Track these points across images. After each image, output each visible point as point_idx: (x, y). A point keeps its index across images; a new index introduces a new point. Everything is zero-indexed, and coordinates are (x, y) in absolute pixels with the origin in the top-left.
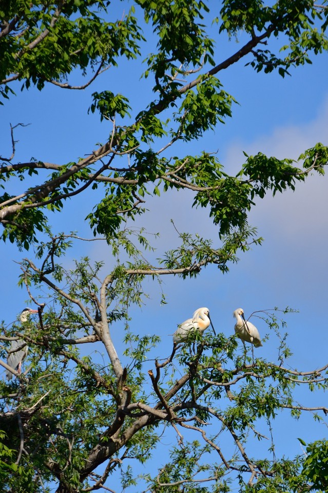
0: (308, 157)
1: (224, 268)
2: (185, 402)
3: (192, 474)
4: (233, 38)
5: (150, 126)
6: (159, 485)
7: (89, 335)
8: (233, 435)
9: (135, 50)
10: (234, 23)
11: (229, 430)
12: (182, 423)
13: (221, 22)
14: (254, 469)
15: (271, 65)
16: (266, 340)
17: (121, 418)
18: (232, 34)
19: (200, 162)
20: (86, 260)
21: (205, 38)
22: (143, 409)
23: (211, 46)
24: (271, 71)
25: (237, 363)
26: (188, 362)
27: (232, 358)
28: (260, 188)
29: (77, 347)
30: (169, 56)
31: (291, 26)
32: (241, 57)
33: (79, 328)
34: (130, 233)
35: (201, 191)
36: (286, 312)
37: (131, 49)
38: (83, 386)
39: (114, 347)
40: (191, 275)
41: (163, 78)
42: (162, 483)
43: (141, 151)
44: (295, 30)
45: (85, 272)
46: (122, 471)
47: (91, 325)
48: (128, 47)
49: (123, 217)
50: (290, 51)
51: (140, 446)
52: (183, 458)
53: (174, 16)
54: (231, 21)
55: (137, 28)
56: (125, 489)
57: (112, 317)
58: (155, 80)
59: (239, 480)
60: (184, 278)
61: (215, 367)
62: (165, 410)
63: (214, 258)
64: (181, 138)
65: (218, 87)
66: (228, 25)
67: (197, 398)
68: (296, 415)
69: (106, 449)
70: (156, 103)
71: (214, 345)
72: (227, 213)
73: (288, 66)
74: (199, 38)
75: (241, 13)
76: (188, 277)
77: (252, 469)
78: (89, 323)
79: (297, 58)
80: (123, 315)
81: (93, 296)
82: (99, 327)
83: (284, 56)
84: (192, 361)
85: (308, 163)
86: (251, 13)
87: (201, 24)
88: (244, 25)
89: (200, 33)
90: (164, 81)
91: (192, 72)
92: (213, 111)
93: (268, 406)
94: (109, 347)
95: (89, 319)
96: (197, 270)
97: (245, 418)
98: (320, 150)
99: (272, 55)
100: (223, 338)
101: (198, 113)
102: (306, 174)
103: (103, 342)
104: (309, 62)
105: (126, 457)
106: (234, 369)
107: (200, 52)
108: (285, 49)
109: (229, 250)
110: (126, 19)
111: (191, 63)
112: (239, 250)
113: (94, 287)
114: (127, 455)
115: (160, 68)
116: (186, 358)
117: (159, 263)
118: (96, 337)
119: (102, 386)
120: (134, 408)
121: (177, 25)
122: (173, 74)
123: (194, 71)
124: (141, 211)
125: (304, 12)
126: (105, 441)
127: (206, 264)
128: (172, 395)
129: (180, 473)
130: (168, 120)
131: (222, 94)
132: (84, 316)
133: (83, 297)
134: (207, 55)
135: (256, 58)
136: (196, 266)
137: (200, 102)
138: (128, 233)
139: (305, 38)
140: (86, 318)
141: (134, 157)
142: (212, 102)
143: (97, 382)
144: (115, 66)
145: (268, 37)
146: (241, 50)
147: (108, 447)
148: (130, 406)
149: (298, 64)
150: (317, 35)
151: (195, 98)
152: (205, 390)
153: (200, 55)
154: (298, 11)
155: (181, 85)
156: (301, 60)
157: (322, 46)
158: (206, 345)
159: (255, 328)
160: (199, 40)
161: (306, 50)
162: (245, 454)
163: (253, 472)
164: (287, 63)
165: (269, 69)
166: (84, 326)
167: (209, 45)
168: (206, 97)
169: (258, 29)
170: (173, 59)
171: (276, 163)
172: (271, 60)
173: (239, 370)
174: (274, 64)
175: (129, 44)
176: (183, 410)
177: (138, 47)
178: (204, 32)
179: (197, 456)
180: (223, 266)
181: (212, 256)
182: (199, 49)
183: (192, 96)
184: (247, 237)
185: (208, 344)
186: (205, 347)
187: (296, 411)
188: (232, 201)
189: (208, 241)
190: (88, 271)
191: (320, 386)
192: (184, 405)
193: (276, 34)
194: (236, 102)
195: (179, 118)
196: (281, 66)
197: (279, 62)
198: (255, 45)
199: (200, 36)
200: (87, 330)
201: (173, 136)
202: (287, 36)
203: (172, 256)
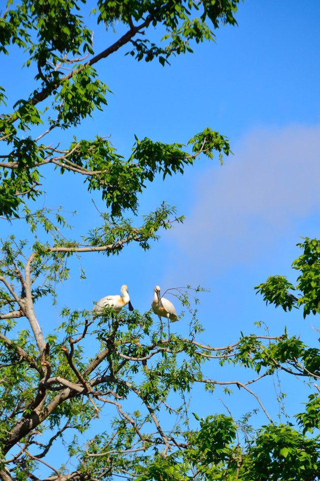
0: (197, 141)
1: (145, 245)
2: (105, 376)
3: (132, 444)
4: (110, 28)
5: (27, 115)
6: (87, 455)
7: (14, 310)
8: (148, 408)
9: (27, 38)
10: (110, 14)
11: (144, 403)
12: (99, 396)
13: (99, 13)
14: (168, 441)
15: (151, 54)
16: (182, 317)
17: (42, 392)
18: (109, 25)
19: (94, 146)
20: (12, 238)
21: (84, 28)
22: (61, 383)
23: (89, 36)
24: (151, 60)
25: (153, 338)
26: (104, 337)
27: (148, 334)
28: (148, 172)
29: (15, 321)
30: (49, 46)
31: (168, 17)
32: (120, 46)
33: (5, 304)
34: (48, 212)
35: (90, 175)
36: (198, 290)
37: (23, 38)
38: (6, 361)
39: (37, 323)
40: (114, 253)
41: (45, 67)
42: (91, 453)
43: (18, 139)
44: (172, 21)
45: (10, 249)
46: (63, 441)
47: (16, 301)
48: (19, 36)
49: (22, 199)
50: (171, 40)
51: (80, 417)
52: (124, 428)
53: (51, 7)
54: (108, 12)
55: (28, 17)
56: (71, 457)
57: (38, 293)
58: (37, 68)
59: (155, 452)
60: (108, 255)
61: (132, 342)
62: (82, 385)
63: (135, 236)
64: (58, 125)
65: (94, 77)
66: (104, 16)
67: (116, 372)
68: (209, 389)
69: (30, 421)
70: (40, 91)
71: (129, 321)
72: (117, 196)
73: (168, 55)
74: (78, 28)
75: (117, 4)
76: (111, 254)
77: (166, 441)
78: (14, 299)
79: (178, 47)
80: (49, 291)
81: (17, 273)
82: (23, 303)
83: (165, 45)
84: (108, 337)
85: (197, 147)
86: (127, 3)
87: (79, 15)
88: (121, 16)
89: (78, 23)
90: (46, 70)
91: (78, 61)
92: (87, 99)
93: (182, 381)
94: (33, 322)
95: (13, 296)
96: (120, 248)
97: (156, 392)
98: (209, 135)
99: (153, 45)
100: (138, 315)
101: (74, 102)
102: (194, 158)
103: (27, 318)
104: (190, 51)
105: (68, 427)
106: (151, 344)
107: (78, 42)
108: (166, 38)
109: (148, 229)
110: (17, 9)
111: (71, 52)
112: (161, 228)
113: (20, 264)
114: (69, 425)
115: (42, 57)
116: (103, 333)
117: (83, 241)
118: (21, 313)
119: (24, 360)
120: (53, 382)
121: (54, 16)
122: (55, 63)
123: (80, 59)
124: (38, 193)
125: (181, 2)
126: (28, 414)
127: (128, 242)
128: (93, 370)
129: (122, 442)
130: (47, 109)
131: (96, 84)
132: (9, 292)
133: (8, 274)
134: (86, 45)
135: (135, 47)
136: (118, 244)
137: (75, 92)
138: (46, 212)
139: (187, 27)
140: (11, 295)
141: (12, 144)
142: (87, 90)
143: (20, 356)
144: (6, 55)
145: (147, 27)
146: (121, 39)
147: (31, 420)
148: (49, 380)
149: (178, 53)
150: (198, 24)
151: (70, 87)
152: (123, 365)
153: (79, 45)
154: (175, 2)
155: (62, 74)
156: (181, 49)
157: (203, 35)
158: (122, 321)
159: (172, 304)
160: (77, 30)
161: (188, 39)
162: (160, 427)
163: (167, 444)
164: (168, 52)
165: (149, 58)
166: (9, 302)
167: (87, 36)
168: (81, 87)
169: (136, 19)
170: (53, 49)
171: (162, 148)
172: (152, 49)
173: (155, 345)
174: (154, 53)
175: (20, 33)
176: (104, 383)
177: (29, 36)
178: (82, 22)
179: (138, 426)
180: (145, 244)
181: (132, 234)
182: (77, 39)
183: (68, 85)
184: (167, 215)
185: (123, 320)
186: (120, 323)
187: (210, 385)
188: (122, 184)
189: (129, 219)
190: (14, 248)
191: (230, 361)
192: (104, 379)
193: (154, 24)
194: (110, 92)
195: (58, 106)
196: (161, 55)
197: (160, 51)
198: (133, 35)
199: (79, 26)
200: (12, 306)
201: (51, 124)
202: (165, 26)
203: (96, 234)
